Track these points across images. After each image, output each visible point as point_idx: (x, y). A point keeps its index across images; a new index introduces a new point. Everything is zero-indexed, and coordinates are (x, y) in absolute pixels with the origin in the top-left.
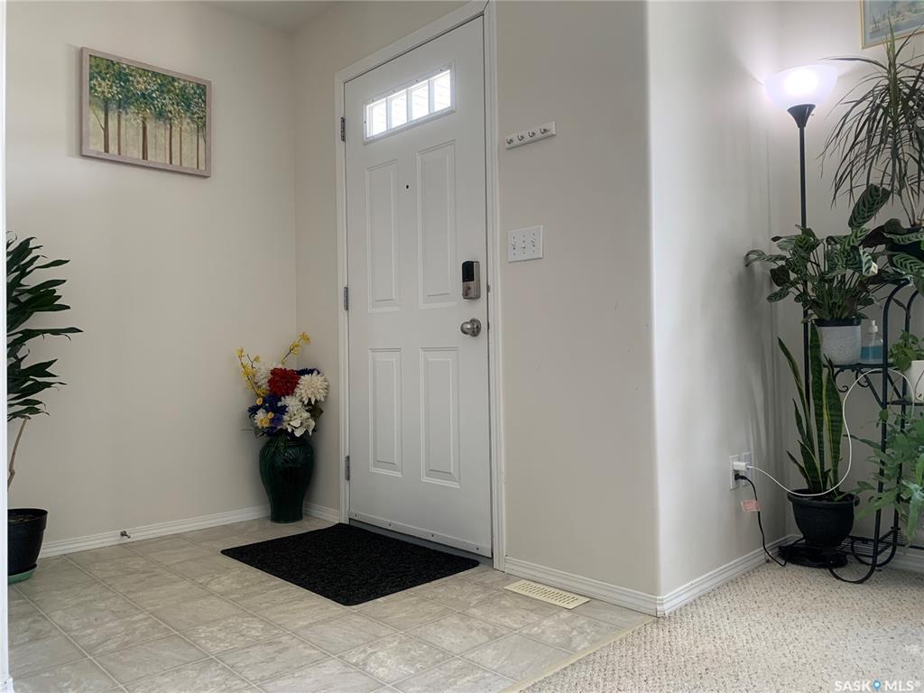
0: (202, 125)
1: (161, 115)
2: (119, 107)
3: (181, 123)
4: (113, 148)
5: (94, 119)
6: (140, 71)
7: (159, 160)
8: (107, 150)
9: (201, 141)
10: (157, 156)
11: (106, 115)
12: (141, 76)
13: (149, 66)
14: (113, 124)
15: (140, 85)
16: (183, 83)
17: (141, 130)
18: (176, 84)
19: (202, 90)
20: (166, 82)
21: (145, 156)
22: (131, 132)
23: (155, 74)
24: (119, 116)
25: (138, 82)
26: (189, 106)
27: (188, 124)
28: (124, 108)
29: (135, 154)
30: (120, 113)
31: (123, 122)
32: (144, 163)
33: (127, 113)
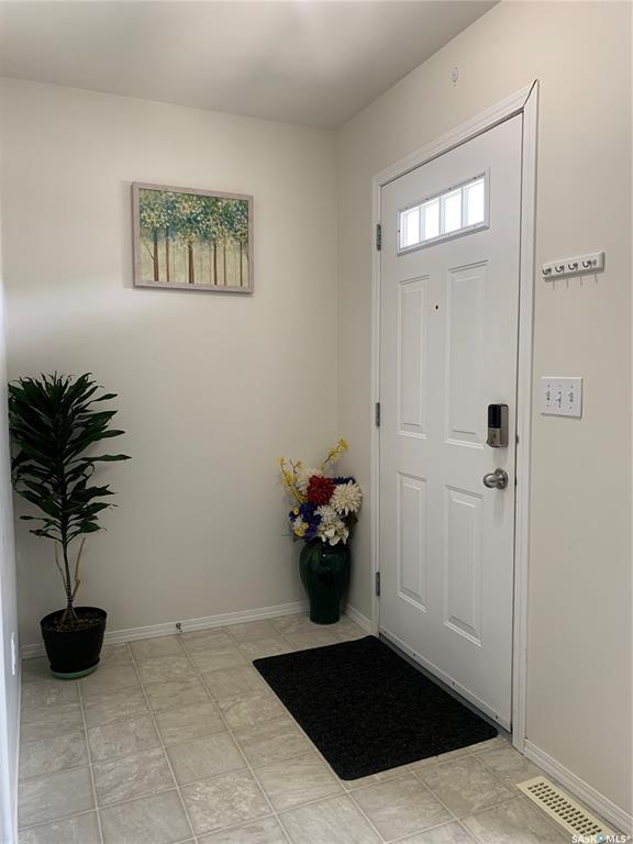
0: (244, 242)
1: (205, 236)
2: (167, 235)
3: (225, 243)
4: (162, 276)
5: (146, 249)
6: (186, 197)
7: (204, 283)
8: (157, 279)
9: (244, 257)
10: (203, 278)
11: (156, 244)
12: (186, 201)
13: (194, 190)
14: (161, 252)
15: (185, 209)
16: (225, 202)
17: (188, 255)
18: (220, 204)
19: (244, 205)
20: (210, 202)
21: (191, 281)
22: (179, 258)
23: (199, 197)
24: (167, 244)
25: (184, 208)
26: (232, 224)
27: (232, 242)
28: (172, 236)
29: (183, 278)
30: (167, 240)
31: (171, 249)
32: (191, 286)
33: (174, 240)
